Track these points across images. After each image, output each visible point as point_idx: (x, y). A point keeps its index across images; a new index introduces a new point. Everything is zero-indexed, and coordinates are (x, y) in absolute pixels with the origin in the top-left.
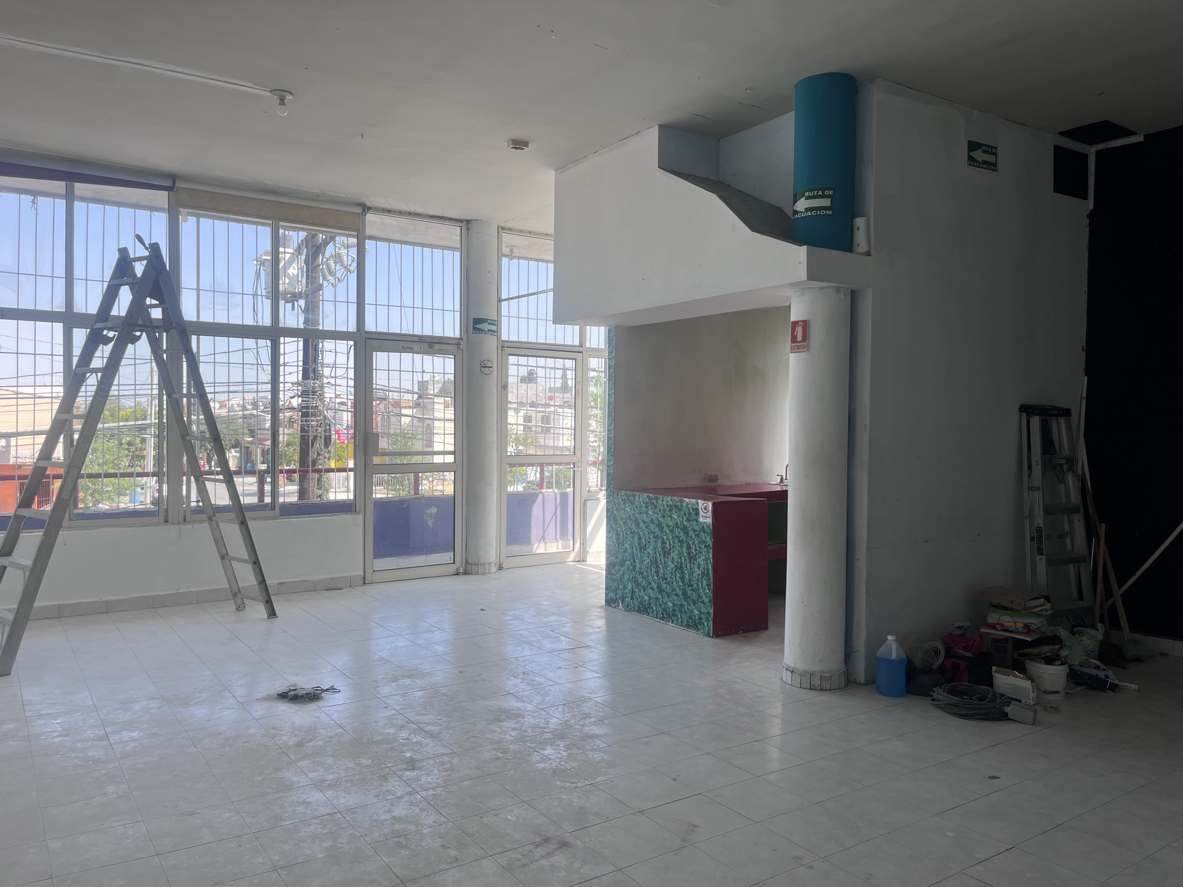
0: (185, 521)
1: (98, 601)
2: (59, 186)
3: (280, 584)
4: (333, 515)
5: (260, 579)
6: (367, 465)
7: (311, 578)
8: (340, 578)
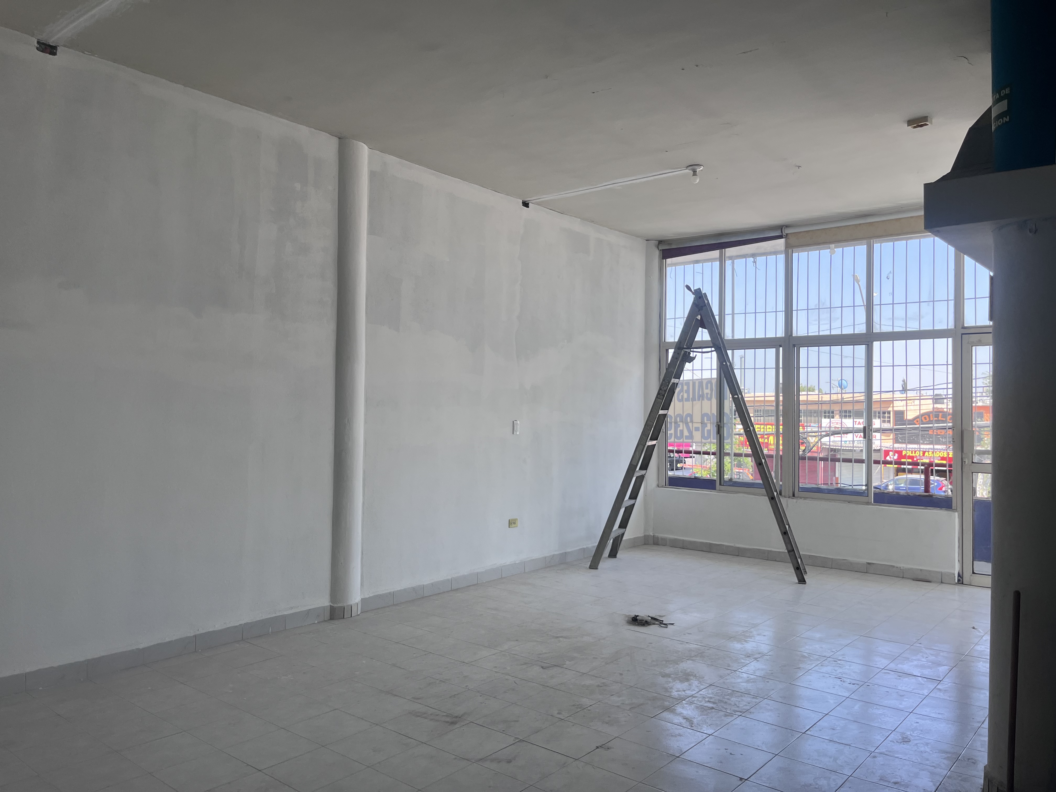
0: (794, 495)
1: (732, 546)
2: (715, 254)
3: (869, 564)
4: (926, 509)
5: (790, 548)
6: (964, 463)
7: (898, 565)
8: (930, 571)
